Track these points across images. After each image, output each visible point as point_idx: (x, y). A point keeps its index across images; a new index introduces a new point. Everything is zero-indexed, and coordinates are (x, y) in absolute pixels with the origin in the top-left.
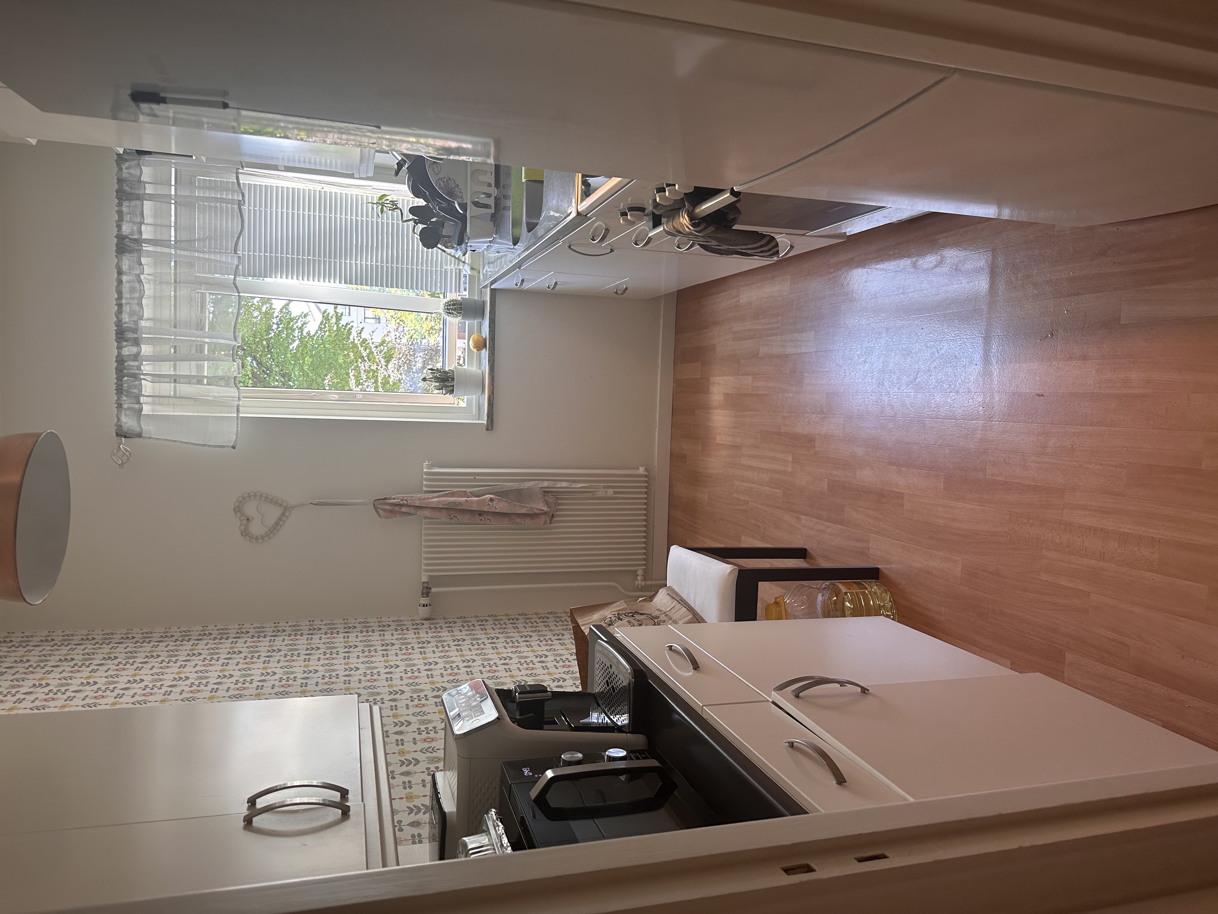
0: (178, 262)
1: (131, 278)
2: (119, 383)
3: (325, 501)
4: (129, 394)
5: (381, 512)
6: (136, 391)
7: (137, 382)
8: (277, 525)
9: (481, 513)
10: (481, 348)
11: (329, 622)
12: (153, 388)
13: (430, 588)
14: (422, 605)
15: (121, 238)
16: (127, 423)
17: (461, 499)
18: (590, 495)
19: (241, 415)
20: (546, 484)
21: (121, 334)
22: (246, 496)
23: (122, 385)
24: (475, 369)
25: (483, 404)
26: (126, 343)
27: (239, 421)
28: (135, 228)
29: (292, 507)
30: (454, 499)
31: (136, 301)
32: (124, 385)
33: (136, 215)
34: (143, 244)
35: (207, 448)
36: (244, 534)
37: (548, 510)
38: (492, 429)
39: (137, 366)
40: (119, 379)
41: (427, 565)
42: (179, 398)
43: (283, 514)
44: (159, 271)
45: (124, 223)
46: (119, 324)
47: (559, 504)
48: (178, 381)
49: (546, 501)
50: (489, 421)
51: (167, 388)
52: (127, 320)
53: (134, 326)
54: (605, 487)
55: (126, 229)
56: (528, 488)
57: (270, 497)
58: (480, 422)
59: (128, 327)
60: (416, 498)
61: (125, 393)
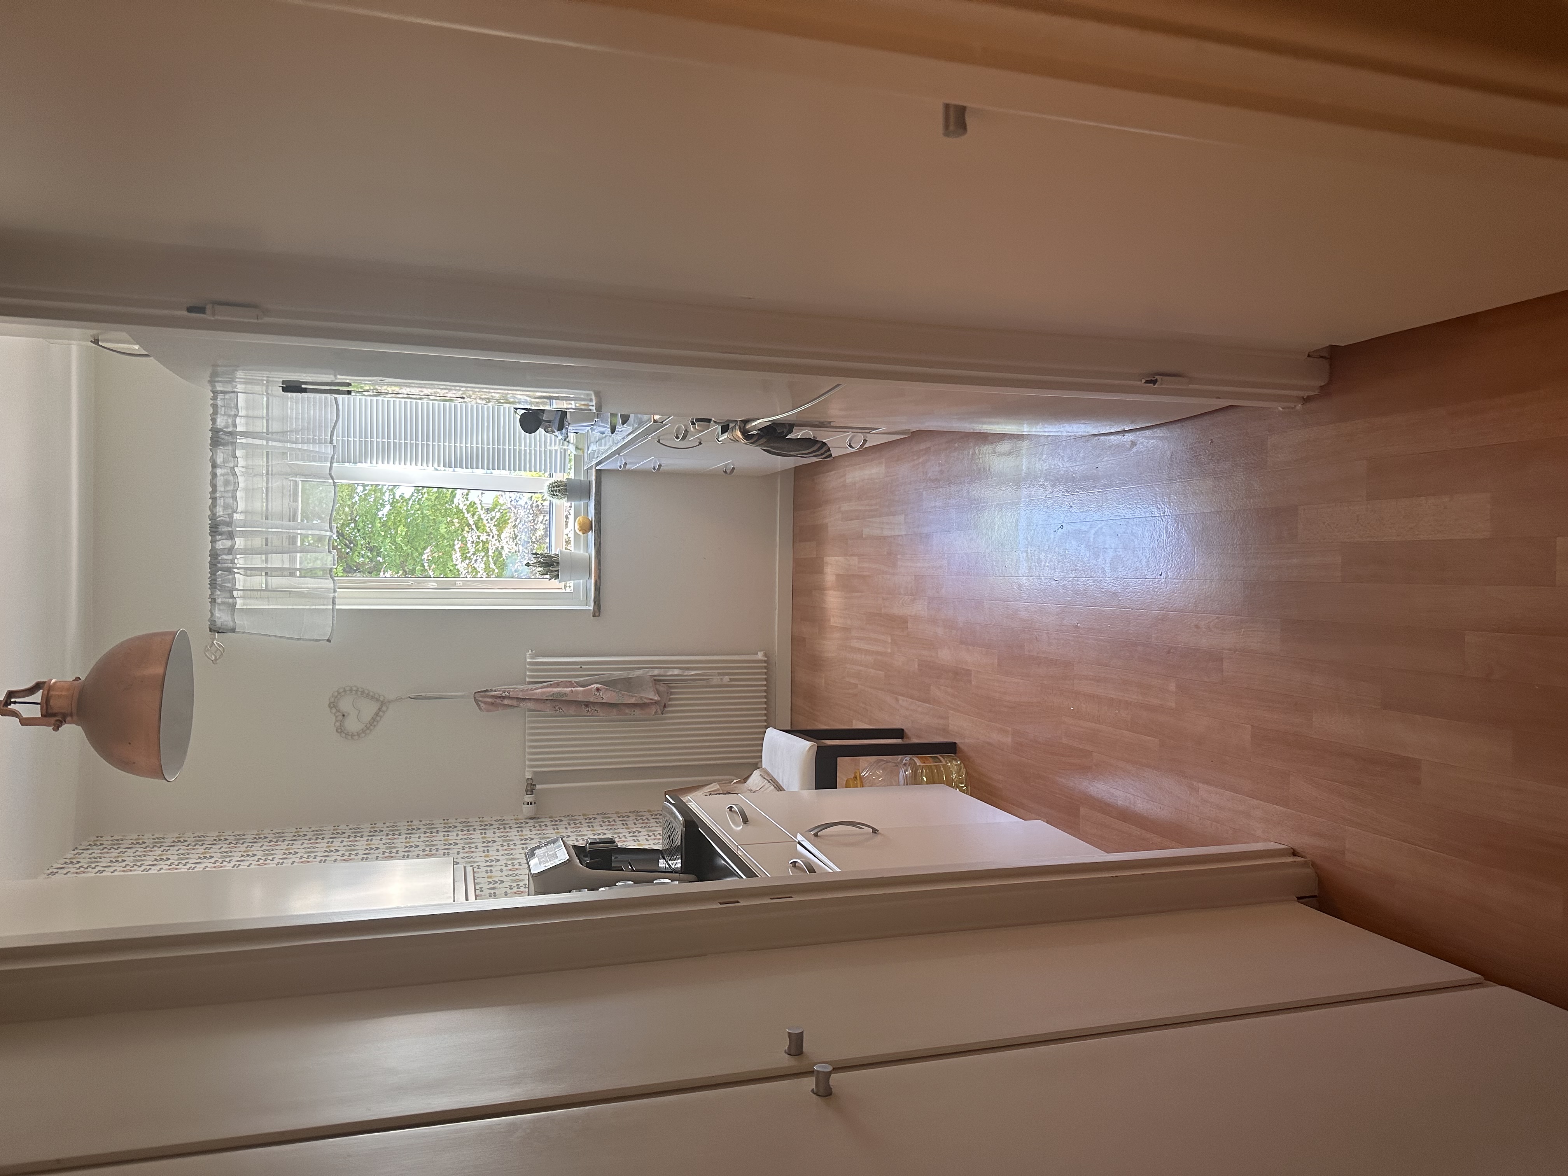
0: (270, 453)
1: (226, 470)
2: (213, 577)
3: (423, 694)
4: (223, 589)
5: (482, 705)
6: (230, 585)
7: (230, 577)
8: (374, 720)
9: (587, 704)
10: (587, 530)
11: (428, 822)
12: (245, 581)
13: (535, 785)
14: (526, 803)
15: (215, 431)
16: (220, 618)
17: (566, 689)
18: (704, 683)
19: (337, 607)
20: (656, 672)
21: (214, 529)
22: (341, 690)
23: (215, 580)
24: (582, 552)
25: (590, 589)
26: (220, 537)
27: (335, 613)
28: (230, 421)
29: (390, 702)
30: (559, 689)
31: (230, 495)
32: (218, 580)
33: (231, 408)
34: (238, 437)
35: (301, 642)
36: (339, 731)
37: (659, 699)
38: (599, 615)
39: (231, 560)
40: (213, 573)
41: (531, 760)
42: (270, 591)
43: (380, 709)
44: (250, 463)
45: (219, 416)
46: (213, 517)
47: (672, 693)
48: (269, 573)
49: (657, 690)
50: (596, 607)
51: (259, 582)
52: (221, 513)
53: (228, 519)
54: (719, 674)
55: (221, 422)
56: (637, 677)
57: (366, 692)
58: (587, 608)
59: (222, 520)
60: (520, 689)
61: (219, 588)
